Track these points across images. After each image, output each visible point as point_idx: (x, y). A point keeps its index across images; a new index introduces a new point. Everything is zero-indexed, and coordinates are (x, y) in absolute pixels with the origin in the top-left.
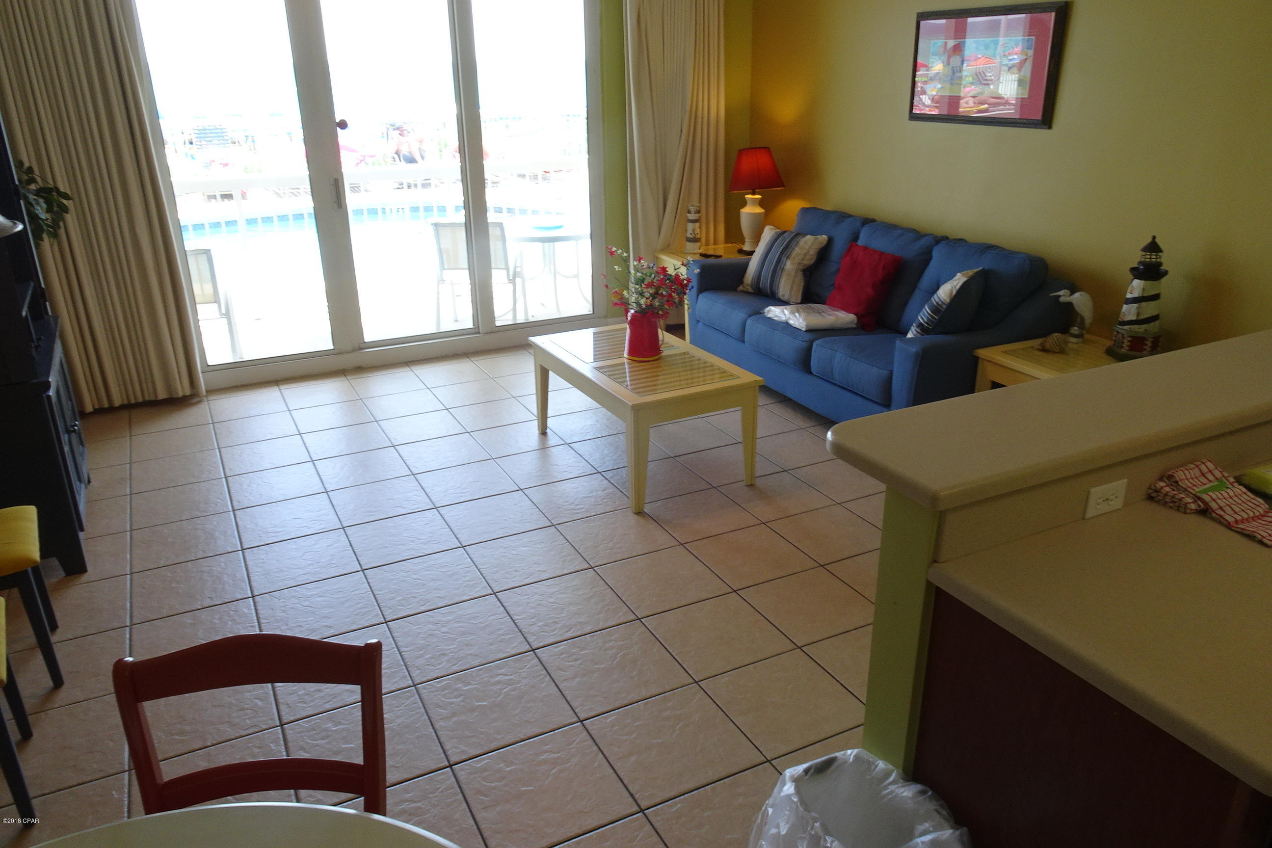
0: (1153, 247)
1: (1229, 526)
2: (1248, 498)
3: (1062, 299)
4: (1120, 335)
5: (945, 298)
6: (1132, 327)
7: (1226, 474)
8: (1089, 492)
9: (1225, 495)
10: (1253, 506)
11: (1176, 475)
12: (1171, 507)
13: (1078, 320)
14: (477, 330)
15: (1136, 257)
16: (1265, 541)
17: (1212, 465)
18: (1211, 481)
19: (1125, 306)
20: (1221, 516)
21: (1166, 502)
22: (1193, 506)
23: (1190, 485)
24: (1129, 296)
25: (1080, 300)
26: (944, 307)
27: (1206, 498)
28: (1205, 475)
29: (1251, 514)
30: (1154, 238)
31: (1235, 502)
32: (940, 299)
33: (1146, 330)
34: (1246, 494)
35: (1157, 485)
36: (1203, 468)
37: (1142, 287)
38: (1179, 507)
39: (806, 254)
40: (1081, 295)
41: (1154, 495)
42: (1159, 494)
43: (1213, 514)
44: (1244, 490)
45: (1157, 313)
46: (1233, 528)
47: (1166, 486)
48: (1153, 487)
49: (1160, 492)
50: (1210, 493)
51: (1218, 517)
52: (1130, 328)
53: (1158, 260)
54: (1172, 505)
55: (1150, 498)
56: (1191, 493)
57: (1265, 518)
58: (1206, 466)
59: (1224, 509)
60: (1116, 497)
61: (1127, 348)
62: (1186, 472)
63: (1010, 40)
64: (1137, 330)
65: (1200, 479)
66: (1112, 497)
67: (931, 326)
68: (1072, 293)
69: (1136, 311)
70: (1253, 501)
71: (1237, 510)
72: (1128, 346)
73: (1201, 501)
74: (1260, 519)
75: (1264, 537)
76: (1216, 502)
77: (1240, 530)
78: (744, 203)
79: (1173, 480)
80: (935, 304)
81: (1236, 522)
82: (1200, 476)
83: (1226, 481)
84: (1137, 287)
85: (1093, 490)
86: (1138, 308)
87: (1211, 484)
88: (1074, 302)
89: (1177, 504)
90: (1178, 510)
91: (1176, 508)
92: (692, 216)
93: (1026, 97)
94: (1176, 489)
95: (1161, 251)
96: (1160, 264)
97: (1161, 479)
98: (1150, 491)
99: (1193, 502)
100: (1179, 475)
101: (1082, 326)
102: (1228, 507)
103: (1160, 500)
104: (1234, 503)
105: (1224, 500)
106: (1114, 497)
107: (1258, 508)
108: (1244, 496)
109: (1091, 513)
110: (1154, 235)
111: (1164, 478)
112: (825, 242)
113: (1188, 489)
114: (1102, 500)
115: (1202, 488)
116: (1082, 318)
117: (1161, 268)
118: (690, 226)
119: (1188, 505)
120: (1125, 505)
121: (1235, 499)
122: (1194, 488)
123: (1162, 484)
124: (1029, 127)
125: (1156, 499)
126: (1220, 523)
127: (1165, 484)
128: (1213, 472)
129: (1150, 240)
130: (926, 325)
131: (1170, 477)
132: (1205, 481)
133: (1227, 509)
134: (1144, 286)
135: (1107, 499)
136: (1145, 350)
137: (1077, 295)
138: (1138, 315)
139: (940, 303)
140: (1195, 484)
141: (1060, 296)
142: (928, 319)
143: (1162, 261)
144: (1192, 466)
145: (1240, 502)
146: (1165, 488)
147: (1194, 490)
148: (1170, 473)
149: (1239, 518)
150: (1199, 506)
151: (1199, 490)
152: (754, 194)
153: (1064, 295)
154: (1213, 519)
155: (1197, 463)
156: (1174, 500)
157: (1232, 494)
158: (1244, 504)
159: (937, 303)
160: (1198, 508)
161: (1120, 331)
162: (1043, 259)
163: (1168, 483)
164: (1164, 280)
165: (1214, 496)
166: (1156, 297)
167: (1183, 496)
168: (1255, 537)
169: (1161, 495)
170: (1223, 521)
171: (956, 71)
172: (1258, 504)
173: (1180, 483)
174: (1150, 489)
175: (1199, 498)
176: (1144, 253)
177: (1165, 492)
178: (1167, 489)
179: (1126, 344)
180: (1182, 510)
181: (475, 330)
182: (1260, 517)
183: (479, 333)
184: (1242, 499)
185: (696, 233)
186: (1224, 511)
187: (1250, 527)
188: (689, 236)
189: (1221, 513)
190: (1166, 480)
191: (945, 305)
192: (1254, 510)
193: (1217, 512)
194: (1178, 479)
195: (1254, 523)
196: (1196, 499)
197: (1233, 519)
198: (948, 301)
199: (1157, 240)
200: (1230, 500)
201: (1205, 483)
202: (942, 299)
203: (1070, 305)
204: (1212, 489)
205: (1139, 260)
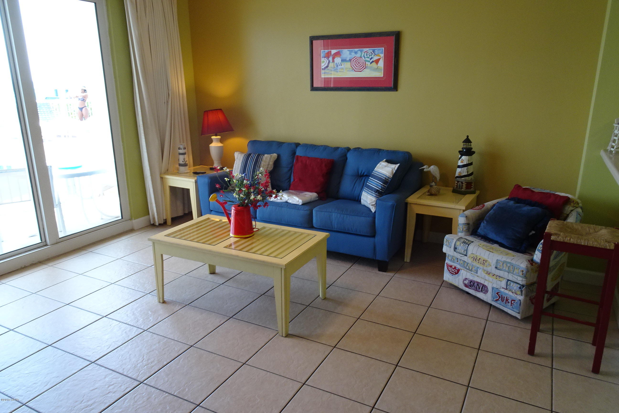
0: (467, 141)
3: (425, 170)
4: (460, 182)
5: (389, 175)
6: (466, 178)
13: (434, 178)
14: (45, 244)
15: (460, 146)
19: (458, 169)
24: (460, 164)
25: (433, 169)
26: (390, 180)
30: (468, 136)
32: (386, 176)
33: (471, 179)
37: (468, 159)
39: (268, 165)
40: (434, 167)
45: (473, 171)
52: (465, 179)
53: (470, 146)
61: (465, 188)
63: (369, 50)
64: (468, 179)
67: (383, 191)
68: (429, 167)
69: (467, 170)
72: (465, 187)
78: (211, 141)
80: (384, 179)
84: (465, 159)
88: (432, 171)
92: (181, 151)
93: (383, 76)
95: (471, 142)
101: (436, 181)
110: (467, 135)
112: (276, 157)
117: (472, 150)
118: (181, 157)
124: (385, 91)
129: (466, 137)
130: (381, 190)
136: (472, 188)
137: (432, 167)
138: (468, 172)
139: (387, 178)
141: (424, 169)
142: (382, 187)
143: (472, 147)
152: (216, 135)
153: (426, 168)
159: (385, 178)
161: (459, 180)
164: (474, 156)
166: (472, 163)
171: (338, 65)
176: (464, 144)
179: (464, 186)
181: (44, 243)
183: (46, 245)
185: (186, 160)
188: (182, 163)
191: (390, 179)
198: (392, 176)
202: (388, 176)
205: (462, 147)
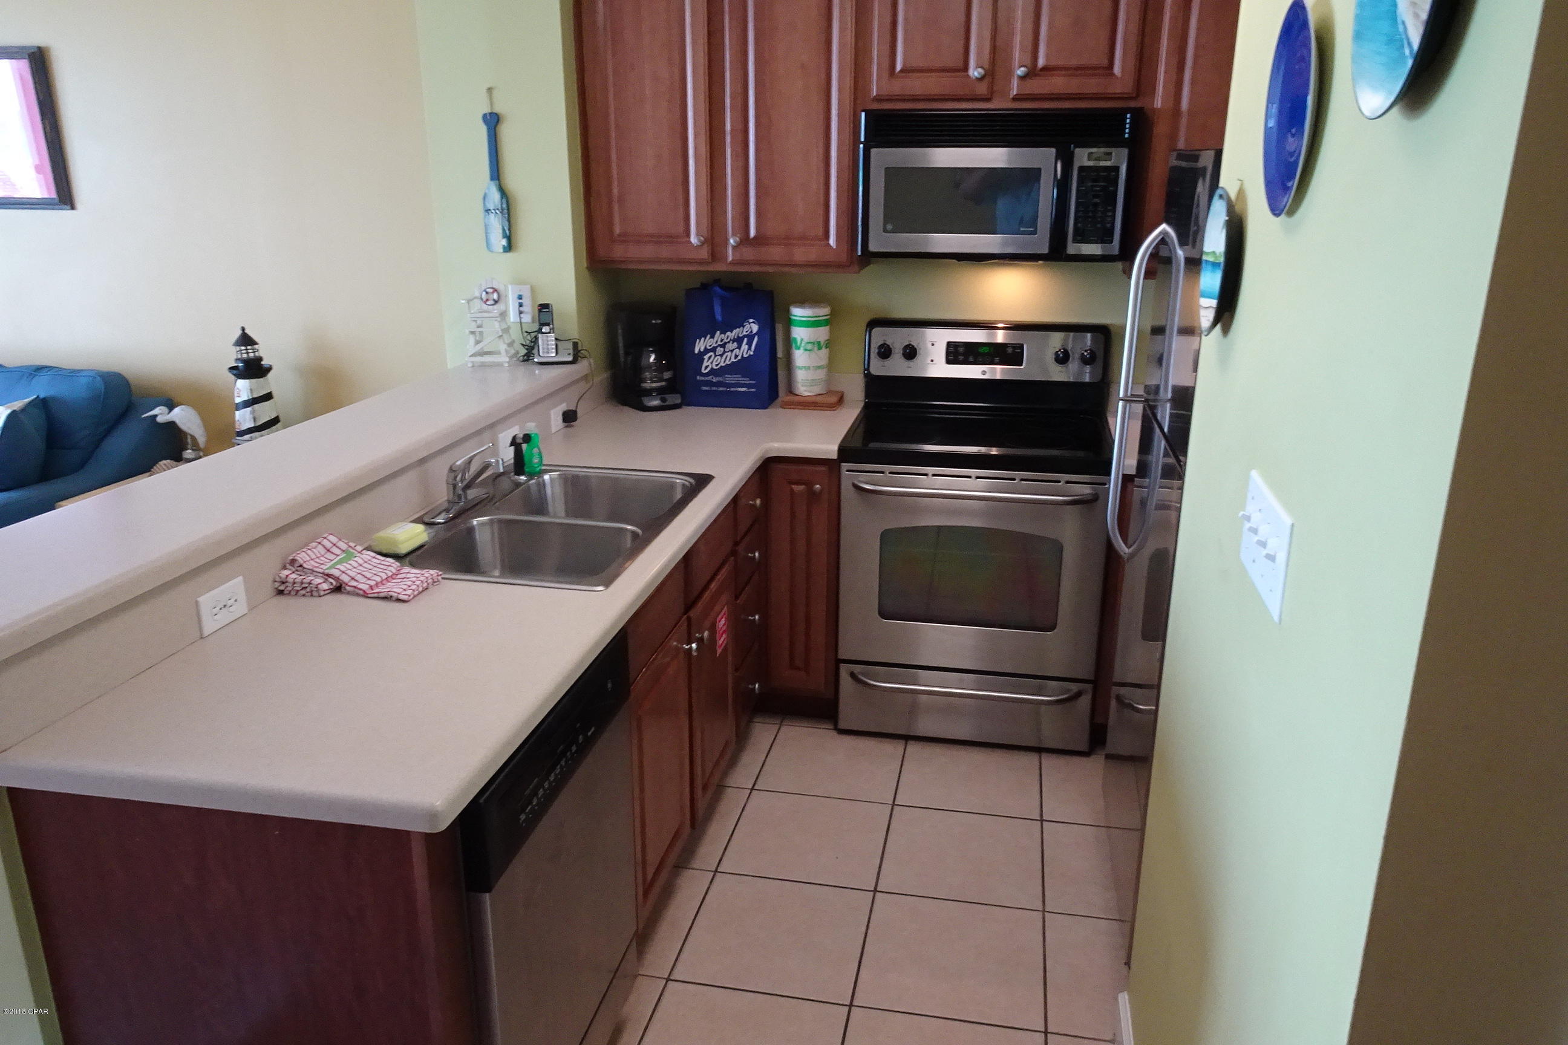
0: (245, 340)
1: (365, 595)
2: (378, 562)
3: (160, 419)
6: (253, 435)
7: (352, 544)
8: (197, 603)
9: (355, 564)
10: (385, 567)
11: (298, 558)
12: (304, 595)
13: (189, 440)
15: (232, 355)
16: (401, 597)
17: (334, 538)
18: (338, 555)
19: (237, 413)
20: (355, 587)
21: (298, 591)
22: (325, 586)
23: (317, 565)
24: (238, 400)
25: (182, 416)
27: (336, 573)
28: (331, 550)
29: (384, 576)
30: (243, 329)
31: (366, 568)
34: (376, 558)
35: (280, 575)
36: (325, 542)
37: (249, 388)
38: (312, 592)
40: (182, 410)
41: (282, 588)
42: (287, 584)
43: (348, 588)
44: (373, 554)
45: (276, 415)
46: (369, 595)
47: (291, 574)
48: (278, 579)
49: (287, 582)
50: (338, 566)
51: (352, 589)
52: (251, 437)
53: (257, 354)
54: (303, 592)
55: (281, 592)
56: (319, 573)
57: (399, 576)
58: (329, 541)
59: (356, 578)
60: (236, 601)
62: (309, 552)
65: (326, 556)
66: (230, 603)
69: (251, 416)
70: (383, 563)
71: (369, 575)
73: (332, 578)
74: (394, 579)
75: (399, 594)
76: (346, 574)
77: (376, 595)
79: (297, 565)
81: (371, 587)
82: (326, 553)
83: (354, 551)
84: (243, 388)
85: (201, 599)
86: (253, 412)
87: (339, 558)
89: (308, 590)
90: (312, 595)
91: (309, 594)
94: (303, 574)
95: (255, 343)
96: (260, 359)
97: (285, 568)
98: (277, 585)
99: (324, 582)
100: (302, 557)
101: (196, 447)
102: (359, 575)
103: (290, 591)
104: (365, 570)
105: (354, 570)
106: (232, 600)
107: (390, 568)
108: (374, 560)
109: (209, 627)
110: (242, 325)
111: (288, 565)
113: (315, 569)
114: (218, 608)
115: (329, 565)
116: (193, 438)
117: (262, 362)
119: (319, 586)
120: (252, 608)
121: (365, 565)
122: (322, 566)
123: (286, 572)
124: (44, 209)
125: (286, 592)
126: (358, 595)
127: (290, 572)
128: (338, 545)
129: (240, 332)
131: (293, 562)
132: (331, 557)
133: (359, 577)
134: (250, 386)
135: (225, 606)
137: (177, 410)
138: (255, 420)
140: (322, 562)
141: (156, 416)
143: (262, 355)
144: (314, 544)
145: (371, 567)
146: (290, 576)
147: (322, 569)
148: (291, 558)
149: (372, 583)
150: (331, 583)
151: (326, 567)
154: (349, 593)
155: (319, 541)
156: (304, 586)
157: (361, 561)
158: (375, 569)
160: (331, 587)
162: (120, 374)
163: (294, 569)
164: (270, 375)
165: (343, 568)
166: (268, 397)
167: (313, 578)
168: (391, 597)
169: (290, 585)
170: (357, 591)
172: (389, 564)
173: (305, 565)
174: (276, 581)
175: (329, 575)
176: (238, 348)
177: (292, 581)
178: (294, 576)
180: (315, 594)
182: (394, 577)
184: (371, 563)
186: (357, 581)
187: (383, 590)
189: (354, 583)
190: (290, 567)
192: (385, 571)
193: (349, 584)
194: (302, 562)
195: (389, 584)
196: (326, 577)
197: (368, 586)
199: (247, 331)
200: (360, 568)
201: (332, 559)
203: (172, 425)
204: (340, 562)
205: (235, 357)
